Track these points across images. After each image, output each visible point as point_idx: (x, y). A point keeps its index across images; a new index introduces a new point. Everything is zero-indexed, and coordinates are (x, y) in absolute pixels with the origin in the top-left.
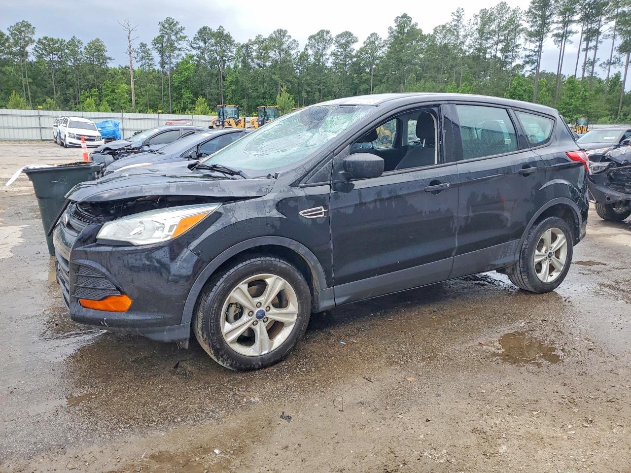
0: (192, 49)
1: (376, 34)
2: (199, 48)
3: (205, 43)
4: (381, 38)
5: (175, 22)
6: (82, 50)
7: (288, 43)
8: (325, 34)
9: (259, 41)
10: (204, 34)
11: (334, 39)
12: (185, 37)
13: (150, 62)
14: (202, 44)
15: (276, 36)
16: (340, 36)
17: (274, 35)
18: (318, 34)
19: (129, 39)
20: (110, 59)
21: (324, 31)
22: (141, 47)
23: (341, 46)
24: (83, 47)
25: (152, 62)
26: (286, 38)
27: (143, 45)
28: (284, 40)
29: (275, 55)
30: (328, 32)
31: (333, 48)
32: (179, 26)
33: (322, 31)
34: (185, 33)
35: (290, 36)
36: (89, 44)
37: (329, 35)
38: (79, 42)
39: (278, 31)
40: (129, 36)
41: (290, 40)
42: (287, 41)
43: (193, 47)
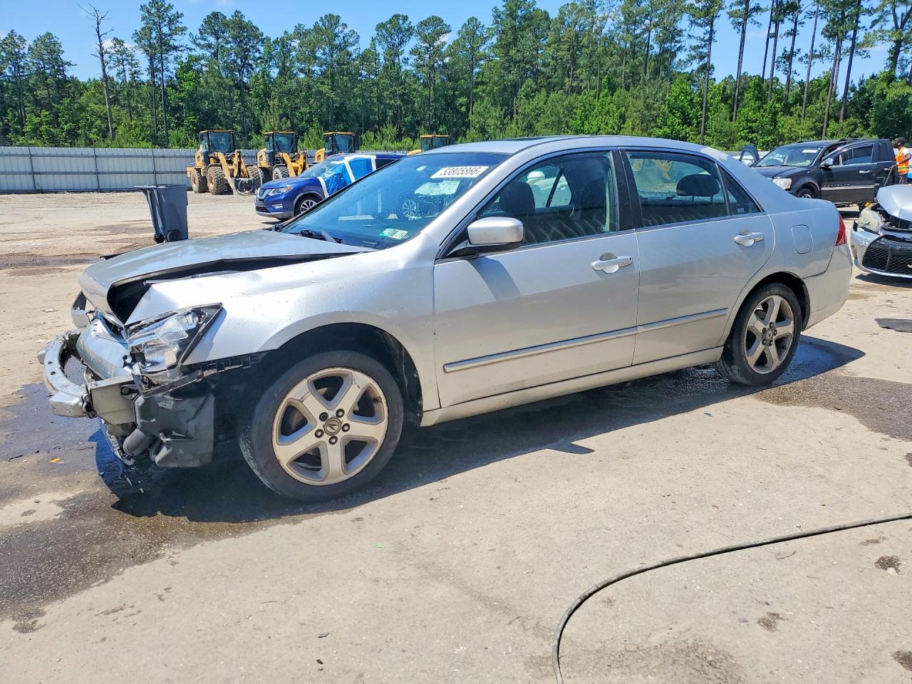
0: (197, 48)
1: (476, 19)
2: (209, 46)
3: (218, 39)
4: (483, 26)
5: (166, 6)
6: (26, 51)
7: (342, 35)
8: (401, 22)
9: (300, 33)
10: (214, 23)
11: (416, 28)
12: (184, 29)
13: (134, 69)
14: (212, 40)
15: (323, 25)
16: (424, 24)
17: (321, 24)
18: (390, 22)
19: (98, 32)
20: (69, 64)
21: (399, 16)
22: (115, 44)
23: (424, 39)
24: (27, 47)
25: (138, 69)
26: (341, 28)
27: (118, 42)
28: (336, 31)
29: (324, 54)
30: (405, 18)
31: (414, 42)
32: (173, 12)
33: (396, 17)
34: (183, 22)
35: (346, 25)
36: (35, 41)
37: (408, 22)
38: (21, 38)
39: (326, 16)
40: (98, 28)
41: (346, 31)
42: (342, 32)
43: (198, 45)
